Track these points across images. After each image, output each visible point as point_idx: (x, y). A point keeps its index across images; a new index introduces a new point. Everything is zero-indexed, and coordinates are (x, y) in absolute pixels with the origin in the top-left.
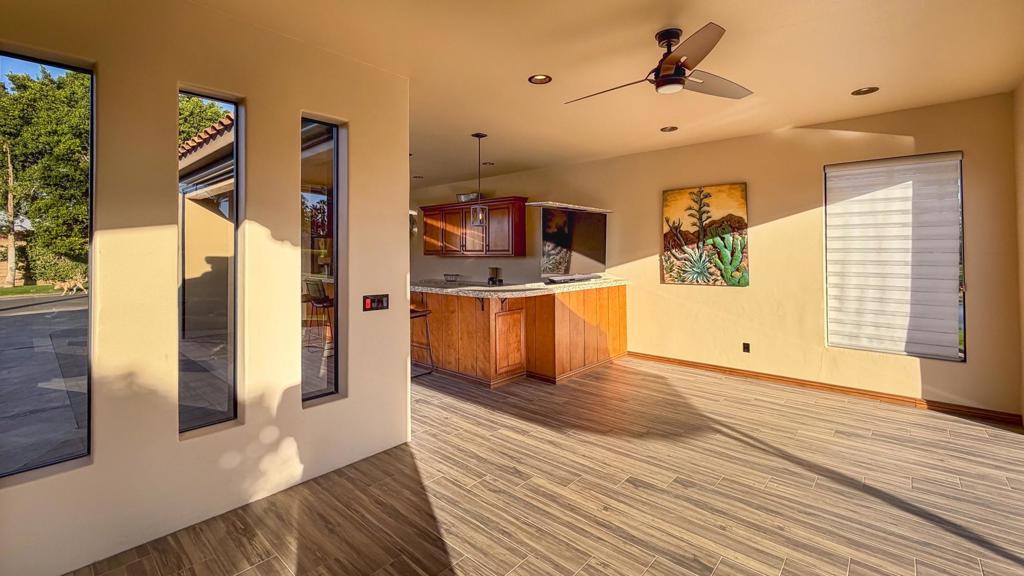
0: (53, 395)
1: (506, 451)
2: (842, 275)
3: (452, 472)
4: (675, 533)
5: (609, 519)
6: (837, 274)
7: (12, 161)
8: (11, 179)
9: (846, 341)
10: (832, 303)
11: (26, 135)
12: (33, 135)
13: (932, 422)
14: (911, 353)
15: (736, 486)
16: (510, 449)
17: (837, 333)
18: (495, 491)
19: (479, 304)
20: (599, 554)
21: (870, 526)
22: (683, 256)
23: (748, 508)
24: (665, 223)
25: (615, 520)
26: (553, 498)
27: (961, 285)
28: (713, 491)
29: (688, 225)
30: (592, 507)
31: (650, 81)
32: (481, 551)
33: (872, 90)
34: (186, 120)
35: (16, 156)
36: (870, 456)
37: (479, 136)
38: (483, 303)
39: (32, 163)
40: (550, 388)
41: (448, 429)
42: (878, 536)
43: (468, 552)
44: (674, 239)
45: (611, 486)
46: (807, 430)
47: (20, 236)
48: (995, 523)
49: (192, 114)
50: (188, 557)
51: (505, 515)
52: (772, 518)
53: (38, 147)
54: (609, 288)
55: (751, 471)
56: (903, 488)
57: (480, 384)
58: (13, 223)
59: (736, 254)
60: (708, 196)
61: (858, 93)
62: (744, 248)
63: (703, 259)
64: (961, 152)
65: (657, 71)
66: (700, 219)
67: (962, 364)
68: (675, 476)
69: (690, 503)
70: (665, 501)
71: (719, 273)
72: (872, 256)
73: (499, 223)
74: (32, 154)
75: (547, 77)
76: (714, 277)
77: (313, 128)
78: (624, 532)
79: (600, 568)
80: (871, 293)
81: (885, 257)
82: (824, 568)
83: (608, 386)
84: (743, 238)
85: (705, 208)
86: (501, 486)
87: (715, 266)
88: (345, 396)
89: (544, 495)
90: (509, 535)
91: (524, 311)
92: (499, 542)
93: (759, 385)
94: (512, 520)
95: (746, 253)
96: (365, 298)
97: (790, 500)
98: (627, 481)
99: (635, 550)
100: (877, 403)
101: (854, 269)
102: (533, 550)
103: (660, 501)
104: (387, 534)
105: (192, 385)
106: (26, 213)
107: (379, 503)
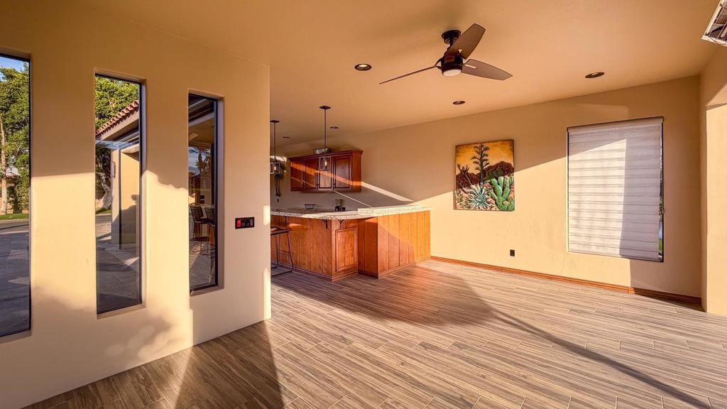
0: (22, 288)
1: (337, 325)
2: (579, 202)
3: (297, 339)
4: (448, 380)
5: (404, 371)
6: (575, 202)
7: (4, 128)
8: (3, 140)
9: (581, 248)
10: (572, 222)
11: (13, 109)
12: (18, 110)
13: (639, 303)
14: (624, 256)
15: (496, 348)
16: (340, 323)
17: (574, 243)
18: (325, 352)
19: (324, 224)
20: (394, 394)
21: (587, 375)
22: (469, 190)
23: (503, 363)
24: (457, 168)
25: (408, 371)
26: (365, 356)
27: (661, 210)
28: (480, 351)
29: (473, 169)
30: (393, 363)
31: (439, 67)
32: (310, 394)
33: (600, 74)
34: (126, 99)
35: (7, 124)
36: (593, 327)
37: (325, 108)
38: (327, 223)
39: (18, 129)
40: (373, 282)
41: (298, 310)
42: (591, 381)
43: (301, 395)
44: (464, 180)
45: (408, 348)
46: (550, 309)
47: (10, 180)
48: (675, 372)
49: (130, 95)
50: (101, 399)
51: (331, 369)
52: (519, 369)
53: (22, 118)
54: (417, 213)
55: (508, 337)
56: (614, 349)
57: (325, 279)
58: (5, 171)
59: (506, 189)
60: (487, 149)
61: (590, 76)
62: (512, 184)
63: (483, 192)
64: (663, 117)
65: (442, 60)
66: (481, 165)
67: (661, 263)
68: (454, 341)
69: (463, 360)
70: (445, 358)
71: (494, 202)
72: (600, 190)
73: (342, 168)
74: (17, 123)
75: (368, 65)
76: (490, 205)
77: (203, 102)
78: (414, 379)
79: (394, 405)
80: (599, 215)
81: (608, 190)
82: (552, 404)
83: (416, 280)
84: (511, 178)
85: (485, 158)
86: (331, 349)
87: (492, 197)
88: (222, 288)
89: (361, 355)
90: (332, 382)
91: (356, 229)
92: (323, 387)
93: (521, 279)
94: (336, 372)
95: (513, 188)
96: (237, 220)
97: (533, 357)
98: (420, 344)
99: (419, 392)
100: (602, 291)
101: (588, 198)
102: (347, 393)
103: (442, 358)
104: (246, 383)
105: (121, 280)
106: (15, 164)
107: (242, 361)
